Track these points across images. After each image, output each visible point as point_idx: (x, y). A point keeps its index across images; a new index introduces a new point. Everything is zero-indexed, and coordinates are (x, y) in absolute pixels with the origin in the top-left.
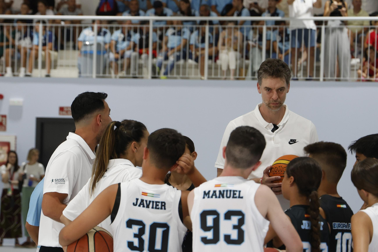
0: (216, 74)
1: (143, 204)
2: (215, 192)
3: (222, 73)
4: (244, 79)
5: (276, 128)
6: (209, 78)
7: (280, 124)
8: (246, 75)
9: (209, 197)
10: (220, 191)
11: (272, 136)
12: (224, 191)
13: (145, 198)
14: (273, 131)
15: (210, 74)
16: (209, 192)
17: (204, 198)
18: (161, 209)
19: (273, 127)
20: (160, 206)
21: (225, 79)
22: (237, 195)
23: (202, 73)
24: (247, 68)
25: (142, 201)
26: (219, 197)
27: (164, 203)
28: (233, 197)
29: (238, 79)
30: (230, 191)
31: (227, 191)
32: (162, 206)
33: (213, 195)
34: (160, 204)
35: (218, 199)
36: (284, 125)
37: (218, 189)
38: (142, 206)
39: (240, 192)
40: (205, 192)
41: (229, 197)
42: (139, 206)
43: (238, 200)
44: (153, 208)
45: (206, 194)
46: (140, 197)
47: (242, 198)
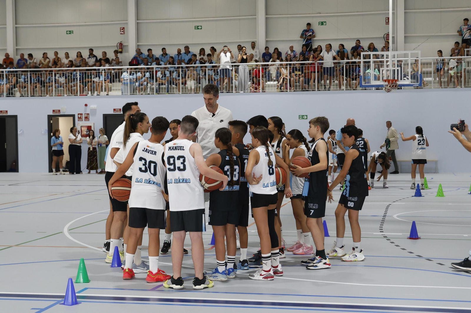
0: (185, 91)
1: (147, 151)
2: (173, 147)
3: (188, 91)
4: (199, 93)
5: (214, 115)
6: (182, 93)
7: (216, 113)
8: (199, 91)
9: (170, 150)
10: (175, 147)
11: (212, 119)
12: (177, 147)
13: (148, 148)
14: (213, 116)
15: (183, 91)
16: (171, 147)
17: (169, 150)
18: (154, 154)
19: (213, 114)
20: (153, 153)
21: (190, 93)
22: (182, 149)
23: (179, 91)
24: (200, 88)
25: (147, 149)
26: (175, 150)
27: (156, 152)
28: (180, 150)
29: (196, 93)
30: (179, 146)
31: (178, 147)
32: (154, 153)
33: (172, 149)
34: (154, 152)
35: (174, 151)
36: (218, 113)
37: (174, 146)
38: (146, 152)
39: (183, 147)
40: (169, 147)
41: (179, 150)
42: (145, 151)
43: (182, 151)
44: (150, 153)
45: (170, 148)
46: (146, 148)
47: (184, 150)
